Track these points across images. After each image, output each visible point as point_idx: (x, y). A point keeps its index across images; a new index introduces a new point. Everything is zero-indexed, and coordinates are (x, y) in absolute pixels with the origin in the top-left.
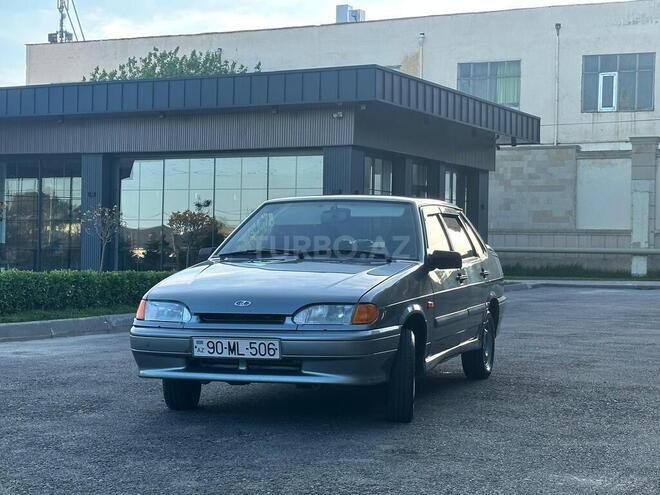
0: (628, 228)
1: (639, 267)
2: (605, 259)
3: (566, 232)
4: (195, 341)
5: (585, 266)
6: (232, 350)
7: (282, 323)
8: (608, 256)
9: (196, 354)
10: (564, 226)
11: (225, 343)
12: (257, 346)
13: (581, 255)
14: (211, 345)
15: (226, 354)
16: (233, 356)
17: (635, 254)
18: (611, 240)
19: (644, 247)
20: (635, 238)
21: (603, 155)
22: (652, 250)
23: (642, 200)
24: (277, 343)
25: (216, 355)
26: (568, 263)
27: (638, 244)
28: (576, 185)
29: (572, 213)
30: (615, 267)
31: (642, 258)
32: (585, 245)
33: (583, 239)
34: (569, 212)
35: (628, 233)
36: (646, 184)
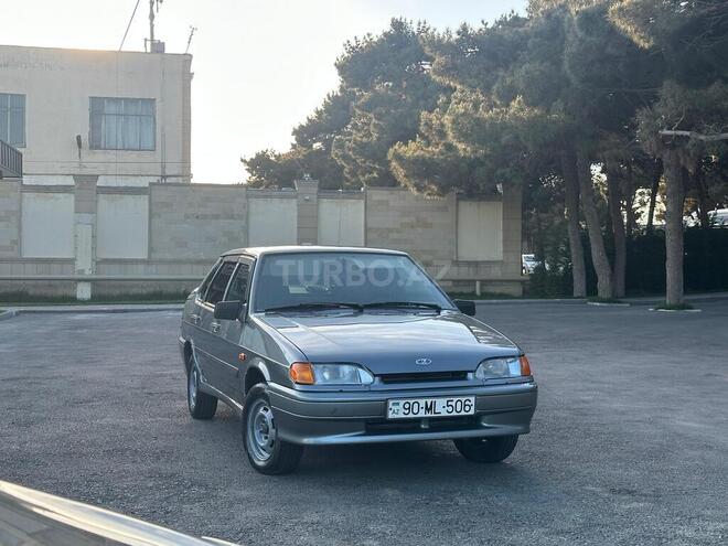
0: (72, 256)
1: (84, 291)
2: (50, 286)
3: (11, 261)
4: (391, 403)
5: (31, 292)
6: (428, 409)
7: (465, 378)
8: (52, 282)
9: (391, 415)
10: (9, 254)
11: (422, 402)
12: (453, 404)
13: (27, 282)
14: (407, 406)
15: (422, 414)
16: (429, 415)
17: (80, 280)
18: (55, 266)
19: (88, 274)
20: (80, 265)
21: (48, 189)
22: (94, 277)
23: (86, 232)
24: (473, 399)
25: (411, 415)
26: (14, 290)
27: (82, 271)
28: (21, 216)
29: (18, 242)
30: (61, 292)
31: (87, 284)
32: (30, 272)
33: (29, 266)
34: (15, 242)
35: (71, 261)
36: (87, 217)
